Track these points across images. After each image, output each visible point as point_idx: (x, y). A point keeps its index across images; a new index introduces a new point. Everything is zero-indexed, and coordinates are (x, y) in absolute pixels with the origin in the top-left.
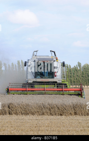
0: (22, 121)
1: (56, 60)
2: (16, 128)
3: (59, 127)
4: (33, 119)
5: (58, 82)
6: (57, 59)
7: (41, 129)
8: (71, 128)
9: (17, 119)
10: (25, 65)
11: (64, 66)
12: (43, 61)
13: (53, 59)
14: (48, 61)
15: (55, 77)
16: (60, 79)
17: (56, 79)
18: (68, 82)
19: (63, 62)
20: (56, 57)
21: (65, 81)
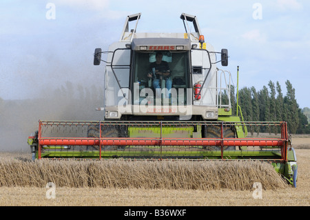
0: (115, 198)
1: (199, 44)
4: (137, 196)
5: (206, 116)
6: (201, 42)
9: (104, 196)
10: (97, 62)
11: (225, 63)
12: (155, 47)
13: (188, 40)
14: (171, 47)
15: (198, 99)
16: (212, 108)
17: (200, 106)
18: (238, 118)
19: (222, 50)
20: (200, 36)
21: (230, 113)
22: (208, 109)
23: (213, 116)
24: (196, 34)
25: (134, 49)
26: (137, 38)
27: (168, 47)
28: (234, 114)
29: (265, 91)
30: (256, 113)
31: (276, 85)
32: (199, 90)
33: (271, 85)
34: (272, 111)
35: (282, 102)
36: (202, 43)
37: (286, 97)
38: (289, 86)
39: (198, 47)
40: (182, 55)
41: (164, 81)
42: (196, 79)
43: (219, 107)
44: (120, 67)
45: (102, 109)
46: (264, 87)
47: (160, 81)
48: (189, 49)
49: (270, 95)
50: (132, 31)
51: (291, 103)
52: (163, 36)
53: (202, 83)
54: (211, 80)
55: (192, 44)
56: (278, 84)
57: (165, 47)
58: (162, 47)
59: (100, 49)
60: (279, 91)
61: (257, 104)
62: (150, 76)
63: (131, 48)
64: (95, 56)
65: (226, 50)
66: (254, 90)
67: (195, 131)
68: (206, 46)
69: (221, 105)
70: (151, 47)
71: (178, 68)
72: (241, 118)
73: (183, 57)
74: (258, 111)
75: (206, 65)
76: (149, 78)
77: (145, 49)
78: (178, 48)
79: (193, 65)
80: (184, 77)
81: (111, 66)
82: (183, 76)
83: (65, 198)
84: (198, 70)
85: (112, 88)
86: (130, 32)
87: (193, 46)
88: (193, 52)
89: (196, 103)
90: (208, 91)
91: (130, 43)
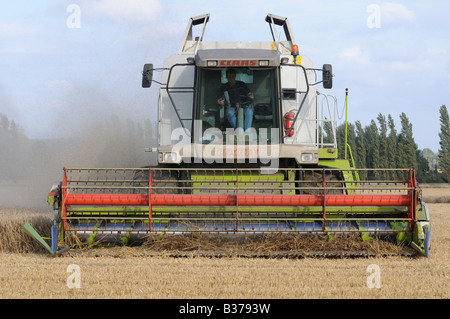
0: (176, 268)
1: (291, 58)
2: (162, 287)
3: (274, 285)
4: (205, 265)
5: (301, 160)
6: (295, 54)
7: (226, 289)
8: (306, 288)
9: (162, 265)
10: (146, 83)
11: (328, 83)
12: (229, 62)
13: (275, 52)
14: (252, 62)
15: (290, 136)
16: (310, 148)
17: (292, 145)
18: (347, 162)
19: (324, 66)
20: (293, 46)
21: (335, 155)
22: (305, 149)
23: (312, 160)
24: (287, 43)
25: (199, 64)
26: (204, 49)
27: (247, 61)
28: (341, 157)
29: (373, 126)
30: (361, 156)
31: (387, 120)
32: (291, 122)
33: (381, 119)
34: (382, 154)
35: (395, 141)
36: (295, 56)
37: (400, 136)
38: (405, 121)
39: (291, 62)
40: (267, 74)
41: (241, 111)
42: (287, 106)
43: (320, 146)
44: (180, 89)
45: (155, 150)
46: (372, 121)
47: (237, 110)
48: (277, 65)
49: (379, 132)
50: (197, 39)
51: (407, 143)
52: (241, 46)
53: (296, 112)
54: (309, 108)
55: (281, 57)
56: (390, 117)
57: (243, 62)
58: (238, 62)
59: (151, 65)
60: (392, 127)
61: (362, 145)
62: (222, 102)
63: (194, 63)
64: (144, 75)
65: (330, 66)
66: (358, 125)
67: (286, 178)
68: (301, 60)
69: (322, 144)
70: (222, 62)
71: (262, 93)
72: (350, 162)
73: (268, 76)
74: (363, 153)
75: (301, 87)
76: (220, 106)
77: (214, 64)
78: (262, 64)
79: (283, 87)
80: (271, 104)
81: (167, 88)
82: (269, 102)
83: (111, 268)
84: (290, 94)
85: (168, 121)
86: (194, 41)
87: (282, 60)
88: (284, 69)
89: (287, 140)
90: (304, 124)
91: (193, 56)
